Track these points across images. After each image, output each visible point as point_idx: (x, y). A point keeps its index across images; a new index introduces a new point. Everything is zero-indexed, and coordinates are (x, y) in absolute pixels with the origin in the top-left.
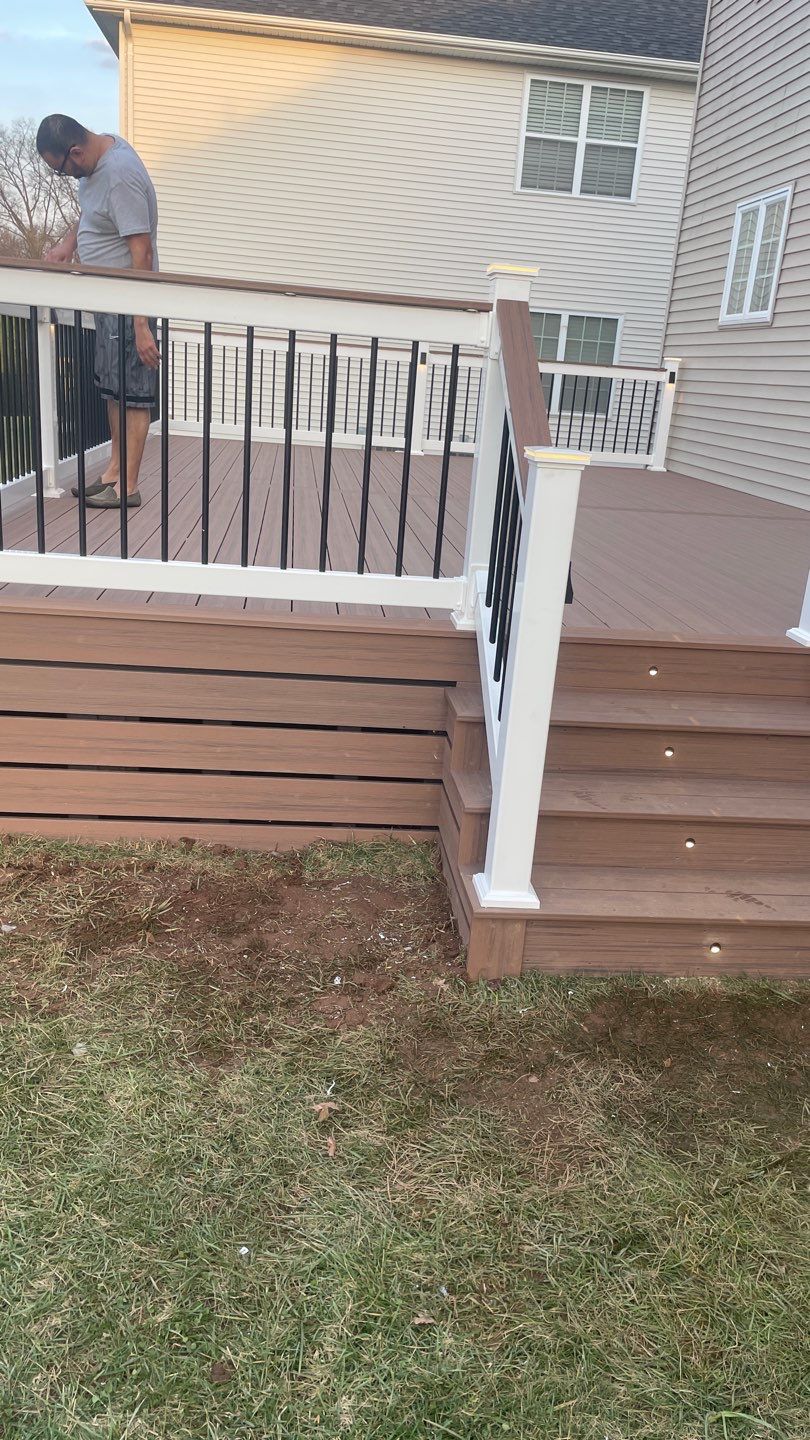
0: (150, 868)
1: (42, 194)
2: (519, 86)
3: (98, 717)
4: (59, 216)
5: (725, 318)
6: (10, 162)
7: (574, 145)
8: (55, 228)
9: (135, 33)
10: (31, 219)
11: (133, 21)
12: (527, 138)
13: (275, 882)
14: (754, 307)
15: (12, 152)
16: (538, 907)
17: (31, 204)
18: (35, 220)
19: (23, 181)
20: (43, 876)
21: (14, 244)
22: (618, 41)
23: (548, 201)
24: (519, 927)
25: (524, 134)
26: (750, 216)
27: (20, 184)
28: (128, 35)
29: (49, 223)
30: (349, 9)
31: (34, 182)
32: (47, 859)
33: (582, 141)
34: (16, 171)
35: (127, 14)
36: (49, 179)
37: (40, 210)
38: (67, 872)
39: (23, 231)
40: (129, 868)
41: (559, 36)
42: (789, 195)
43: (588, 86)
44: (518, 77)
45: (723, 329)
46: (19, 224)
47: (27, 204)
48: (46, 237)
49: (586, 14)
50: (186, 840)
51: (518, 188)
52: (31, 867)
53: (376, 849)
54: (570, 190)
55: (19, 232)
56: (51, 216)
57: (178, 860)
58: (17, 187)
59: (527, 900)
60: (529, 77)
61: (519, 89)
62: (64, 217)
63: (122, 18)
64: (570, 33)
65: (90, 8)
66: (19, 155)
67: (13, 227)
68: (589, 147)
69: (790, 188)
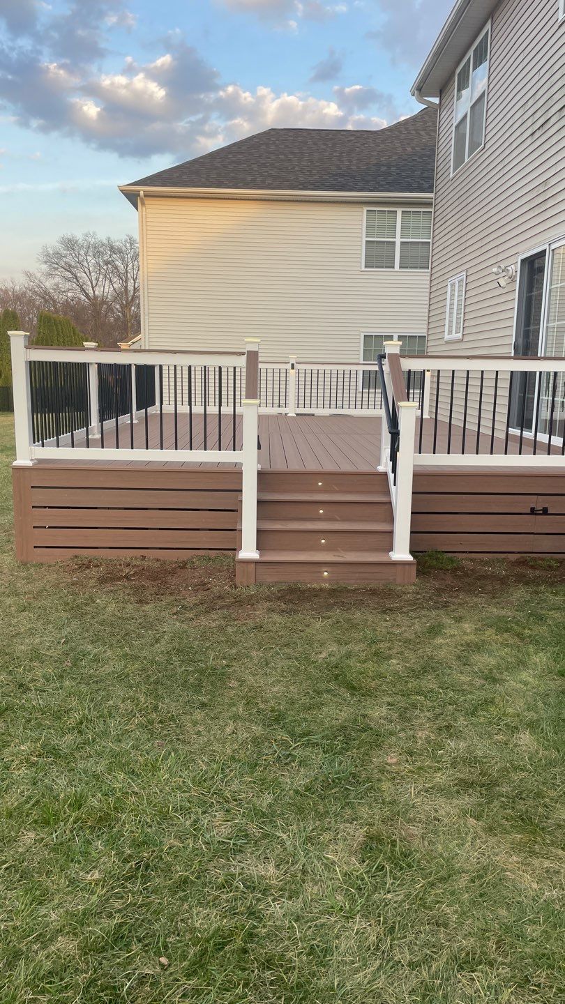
0: (128, 565)
1: (101, 276)
2: (360, 214)
3: (109, 508)
4: (112, 289)
5: (447, 337)
6: (81, 258)
7: (394, 242)
8: (109, 297)
9: (146, 202)
10: (94, 292)
11: (145, 196)
12: (367, 241)
13: (175, 568)
14: (456, 333)
15: (82, 252)
16: (259, 558)
17: (94, 283)
18: (96, 293)
19: (89, 269)
20: (88, 567)
21: (84, 308)
22: (415, 185)
23: (381, 274)
24: (253, 566)
25: (365, 239)
26: (453, 285)
27: (87, 271)
28: (143, 204)
29: (106, 294)
30: (263, 182)
31: (96, 270)
32: (90, 562)
33: (398, 240)
34: (85, 264)
35: (142, 193)
36: (105, 267)
37: (100, 287)
38: (97, 566)
39: (89, 300)
40: (120, 565)
41: (382, 186)
42: (465, 276)
43: (399, 211)
44: (360, 210)
45: (448, 343)
46: (87, 295)
47: (92, 283)
48: (103, 302)
49: (398, 171)
50: (142, 556)
51: (363, 269)
52: (84, 564)
53: (216, 558)
54: (394, 267)
55: (86, 300)
56: (106, 290)
57: (138, 562)
58: (85, 273)
59: (255, 555)
60: (365, 209)
61: (360, 216)
62: (114, 289)
63: (139, 195)
64: (388, 183)
65: (122, 191)
66: (86, 254)
67: (83, 297)
68: (402, 243)
69: (464, 273)
